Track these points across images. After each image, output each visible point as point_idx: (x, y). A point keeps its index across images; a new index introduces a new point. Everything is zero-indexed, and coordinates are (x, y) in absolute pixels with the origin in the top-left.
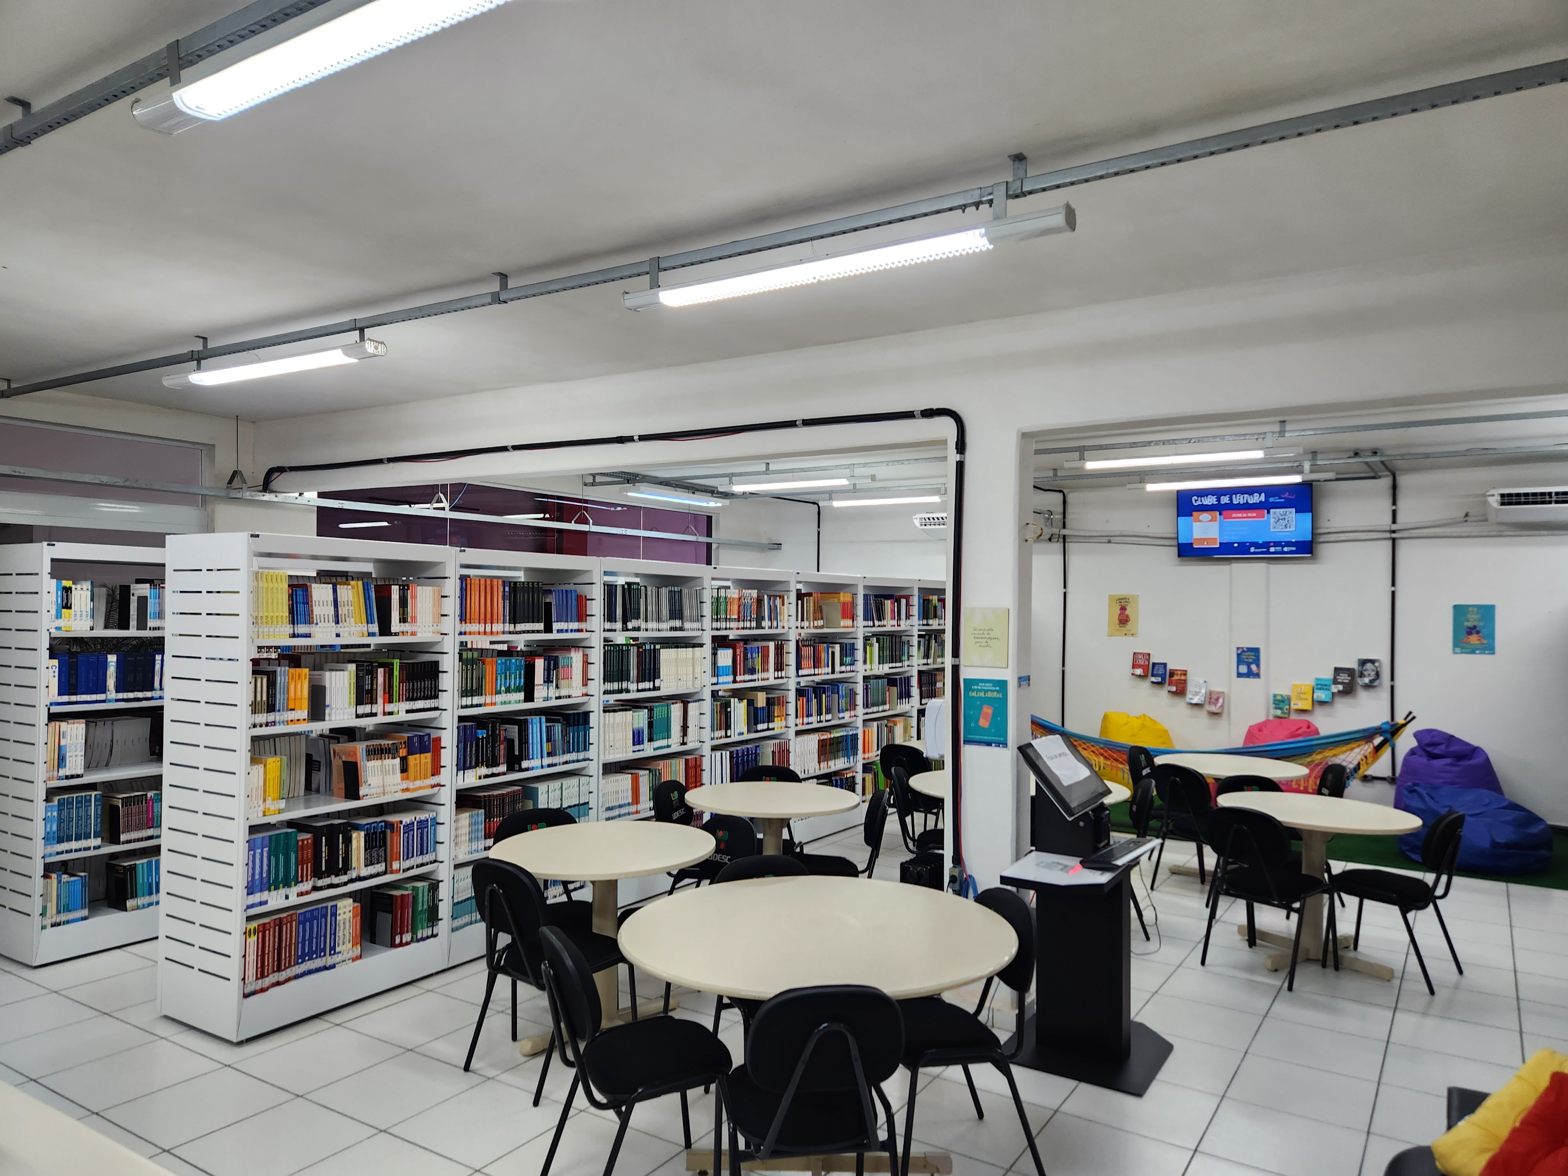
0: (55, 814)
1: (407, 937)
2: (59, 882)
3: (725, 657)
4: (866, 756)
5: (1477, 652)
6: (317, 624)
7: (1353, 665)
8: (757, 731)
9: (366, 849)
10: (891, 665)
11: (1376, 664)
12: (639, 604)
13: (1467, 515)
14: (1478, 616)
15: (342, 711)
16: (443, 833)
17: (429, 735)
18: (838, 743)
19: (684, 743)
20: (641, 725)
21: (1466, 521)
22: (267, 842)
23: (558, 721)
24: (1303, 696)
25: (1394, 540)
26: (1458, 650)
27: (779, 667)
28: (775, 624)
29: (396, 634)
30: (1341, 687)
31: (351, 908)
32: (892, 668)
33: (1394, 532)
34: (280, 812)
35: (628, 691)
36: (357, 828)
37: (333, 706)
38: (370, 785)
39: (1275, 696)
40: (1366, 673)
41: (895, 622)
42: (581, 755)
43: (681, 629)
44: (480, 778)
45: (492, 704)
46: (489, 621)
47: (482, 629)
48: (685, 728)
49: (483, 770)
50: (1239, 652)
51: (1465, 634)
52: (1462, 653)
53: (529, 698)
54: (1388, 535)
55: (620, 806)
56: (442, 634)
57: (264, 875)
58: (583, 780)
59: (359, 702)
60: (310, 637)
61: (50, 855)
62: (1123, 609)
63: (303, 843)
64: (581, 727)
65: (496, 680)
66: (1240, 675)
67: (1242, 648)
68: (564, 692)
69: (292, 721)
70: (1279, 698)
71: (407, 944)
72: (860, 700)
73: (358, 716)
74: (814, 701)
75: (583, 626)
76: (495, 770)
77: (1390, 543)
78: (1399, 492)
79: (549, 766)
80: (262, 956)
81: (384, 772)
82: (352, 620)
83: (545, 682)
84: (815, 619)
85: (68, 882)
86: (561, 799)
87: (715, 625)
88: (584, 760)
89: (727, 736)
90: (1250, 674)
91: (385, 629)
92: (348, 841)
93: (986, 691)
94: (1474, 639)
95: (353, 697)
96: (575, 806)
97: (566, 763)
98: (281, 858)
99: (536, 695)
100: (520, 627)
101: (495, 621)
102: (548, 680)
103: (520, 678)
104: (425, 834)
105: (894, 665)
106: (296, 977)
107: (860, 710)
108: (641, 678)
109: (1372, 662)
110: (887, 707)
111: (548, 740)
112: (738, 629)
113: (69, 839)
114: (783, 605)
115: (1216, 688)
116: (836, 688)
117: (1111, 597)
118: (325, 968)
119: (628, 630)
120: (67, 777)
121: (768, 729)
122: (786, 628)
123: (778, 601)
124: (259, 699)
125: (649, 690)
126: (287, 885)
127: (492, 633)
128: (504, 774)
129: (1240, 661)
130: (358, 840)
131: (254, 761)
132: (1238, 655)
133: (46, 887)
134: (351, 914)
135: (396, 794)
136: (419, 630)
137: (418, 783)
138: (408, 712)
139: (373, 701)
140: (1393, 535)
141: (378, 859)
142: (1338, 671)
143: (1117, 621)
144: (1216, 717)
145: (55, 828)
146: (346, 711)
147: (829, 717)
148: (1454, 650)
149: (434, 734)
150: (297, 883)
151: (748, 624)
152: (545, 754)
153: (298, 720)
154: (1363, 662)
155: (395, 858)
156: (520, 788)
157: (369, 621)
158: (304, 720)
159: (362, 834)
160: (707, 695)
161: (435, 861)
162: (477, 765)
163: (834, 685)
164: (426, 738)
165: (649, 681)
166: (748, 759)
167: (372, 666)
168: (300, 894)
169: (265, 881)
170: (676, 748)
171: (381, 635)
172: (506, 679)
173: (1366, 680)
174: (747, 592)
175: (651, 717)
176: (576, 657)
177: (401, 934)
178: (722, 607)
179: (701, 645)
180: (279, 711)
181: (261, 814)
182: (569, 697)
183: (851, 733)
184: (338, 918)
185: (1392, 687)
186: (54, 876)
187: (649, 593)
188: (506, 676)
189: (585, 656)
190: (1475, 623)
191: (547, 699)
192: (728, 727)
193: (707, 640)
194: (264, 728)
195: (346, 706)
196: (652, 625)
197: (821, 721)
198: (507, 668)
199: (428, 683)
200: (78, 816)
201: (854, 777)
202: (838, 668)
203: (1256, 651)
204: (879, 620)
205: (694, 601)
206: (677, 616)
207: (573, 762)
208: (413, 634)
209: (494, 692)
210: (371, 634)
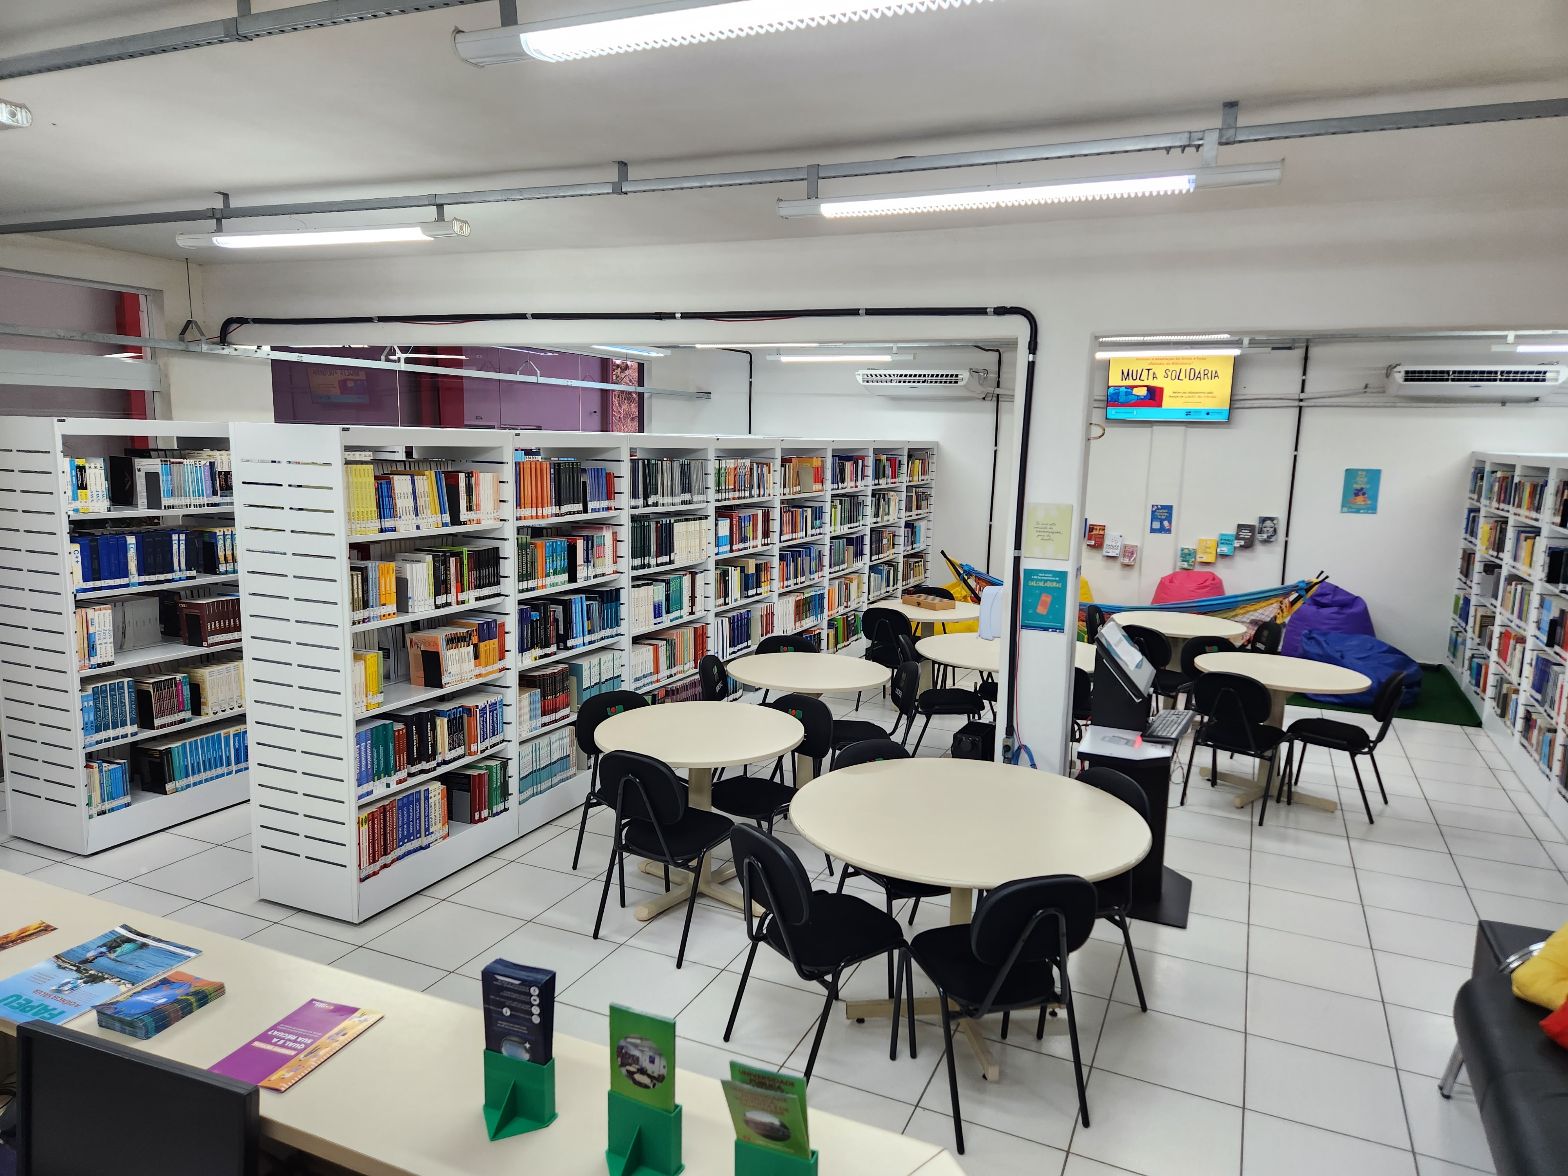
0: (91, 703)
1: (485, 813)
2: (101, 771)
3: (724, 527)
4: (831, 612)
5: (1362, 511)
6: (400, 517)
7: (1253, 521)
8: (748, 597)
9: (449, 735)
10: (850, 525)
11: (1275, 522)
12: (656, 479)
13: (1366, 387)
14: (1366, 479)
15: (423, 603)
16: (510, 714)
17: (495, 621)
18: (808, 603)
19: (692, 613)
20: (660, 599)
21: (1365, 392)
22: (369, 735)
23: (595, 599)
24: (1208, 550)
25: (1301, 408)
26: (1345, 509)
27: (766, 534)
28: (762, 492)
29: (465, 523)
30: (1242, 543)
31: (440, 791)
32: (851, 528)
33: (1301, 400)
34: (379, 705)
35: (649, 566)
36: (439, 714)
37: (415, 598)
38: (450, 673)
39: (1183, 549)
40: (1265, 529)
41: (853, 484)
42: (614, 631)
43: (690, 502)
44: (536, 659)
45: (544, 587)
46: (540, 505)
47: (534, 514)
48: (693, 598)
49: (538, 652)
50: (1154, 509)
51: (1353, 496)
52: (1349, 512)
53: (573, 579)
54: (1296, 403)
55: (645, 676)
56: (501, 520)
57: (369, 767)
58: (617, 653)
59: (437, 593)
60: (395, 531)
61: (91, 745)
63: (399, 733)
64: (614, 604)
65: (546, 563)
66: (1153, 531)
67: (1157, 506)
68: (599, 571)
69: (384, 616)
70: (1186, 551)
71: (486, 819)
72: (826, 561)
73: (437, 607)
74: (792, 564)
75: (611, 504)
76: (548, 651)
77: (1298, 409)
78: (1309, 362)
79: (590, 643)
80: (372, 842)
81: (462, 661)
82: (429, 511)
83: (584, 562)
84: (794, 486)
85: (109, 770)
86: (600, 674)
87: (719, 496)
88: (617, 635)
89: (726, 604)
90: (1162, 530)
91: (455, 520)
92: (434, 728)
93: (1046, 581)
94: (1360, 500)
95: (432, 587)
96: (610, 679)
97: (602, 639)
98: (381, 749)
99: (579, 575)
100: (566, 508)
101: (546, 505)
102: (587, 561)
103: (564, 560)
104: (495, 716)
105: (852, 525)
106: (399, 858)
107: (826, 570)
108: (659, 554)
109: (1271, 519)
110: (845, 566)
111: (589, 619)
112: (734, 499)
113: (107, 728)
114: (769, 473)
115: (1130, 542)
116: (808, 550)
118: (422, 848)
119: (648, 506)
120: (99, 666)
121: (757, 594)
122: (772, 495)
123: (765, 468)
124: (356, 596)
125: (666, 564)
126: (388, 773)
127: (543, 517)
128: (555, 654)
129: (1154, 518)
130: (442, 724)
131: (357, 657)
132: (1153, 512)
133: (89, 777)
134: (440, 797)
135: (472, 680)
136: (482, 517)
137: (489, 668)
138: (478, 599)
139: (447, 592)
140: (1301, 404)
141: (459, 743)
142: (1240, 527)
144: (1128, 568)
145: (92, 718)
146: (427, 602)
147: (803, 579)
148: (1342, 510)
149: (500, 619)
150: (396, 771)
151: (742, 494)
152: (586, 633)
153: (389, 614)
154: (1263, 520)
155: (473, 742)
156: (567, 666)
157: (442, 512)
158: (394, 614)
159: (446, 720)
160: (711, 565)
161: (504, 741)
162: (532, 647)
163: (807, 546)
164: (493, 625)
165: (666, 555)
166: (741, 624)
167: (445, 555)
168: (400, 782)
169: (370, 771)
170: (687, 618)
171: (453, 524)
172: (553, 561)
173: (1265, 536)
174: (741, 462)
175: (668, 590)
176: (607, 534)
177: (480, 811)
178: (723, 479)
179: (706, 518)
180: (372, 607)
181: (364, 709)
182: (603, 575)
183: (818, 593)
184: (430, 801)
185: (1286, 542)
186: (95, 765)
187: (665, 468)
188: (553, 558)
189: (615, 534)
190: (1363, 486)
191: (587, 579)
192: (726, 595)
193: (711, 512)
194: (362, 625)
195: (427, 597)
196: (668, 500)
197: (797, 584)
198: (554, 551)
199: (491, 570)
200: (113, 704)
201: (819, 633)
202: (810, 532)
203: (1169, 508)
204: (843, 482)
205: (700, 473)
206: (687, 490)
207: (608, 637)
208: (479, 522)
209: (544, 575)
210: (444, 525)
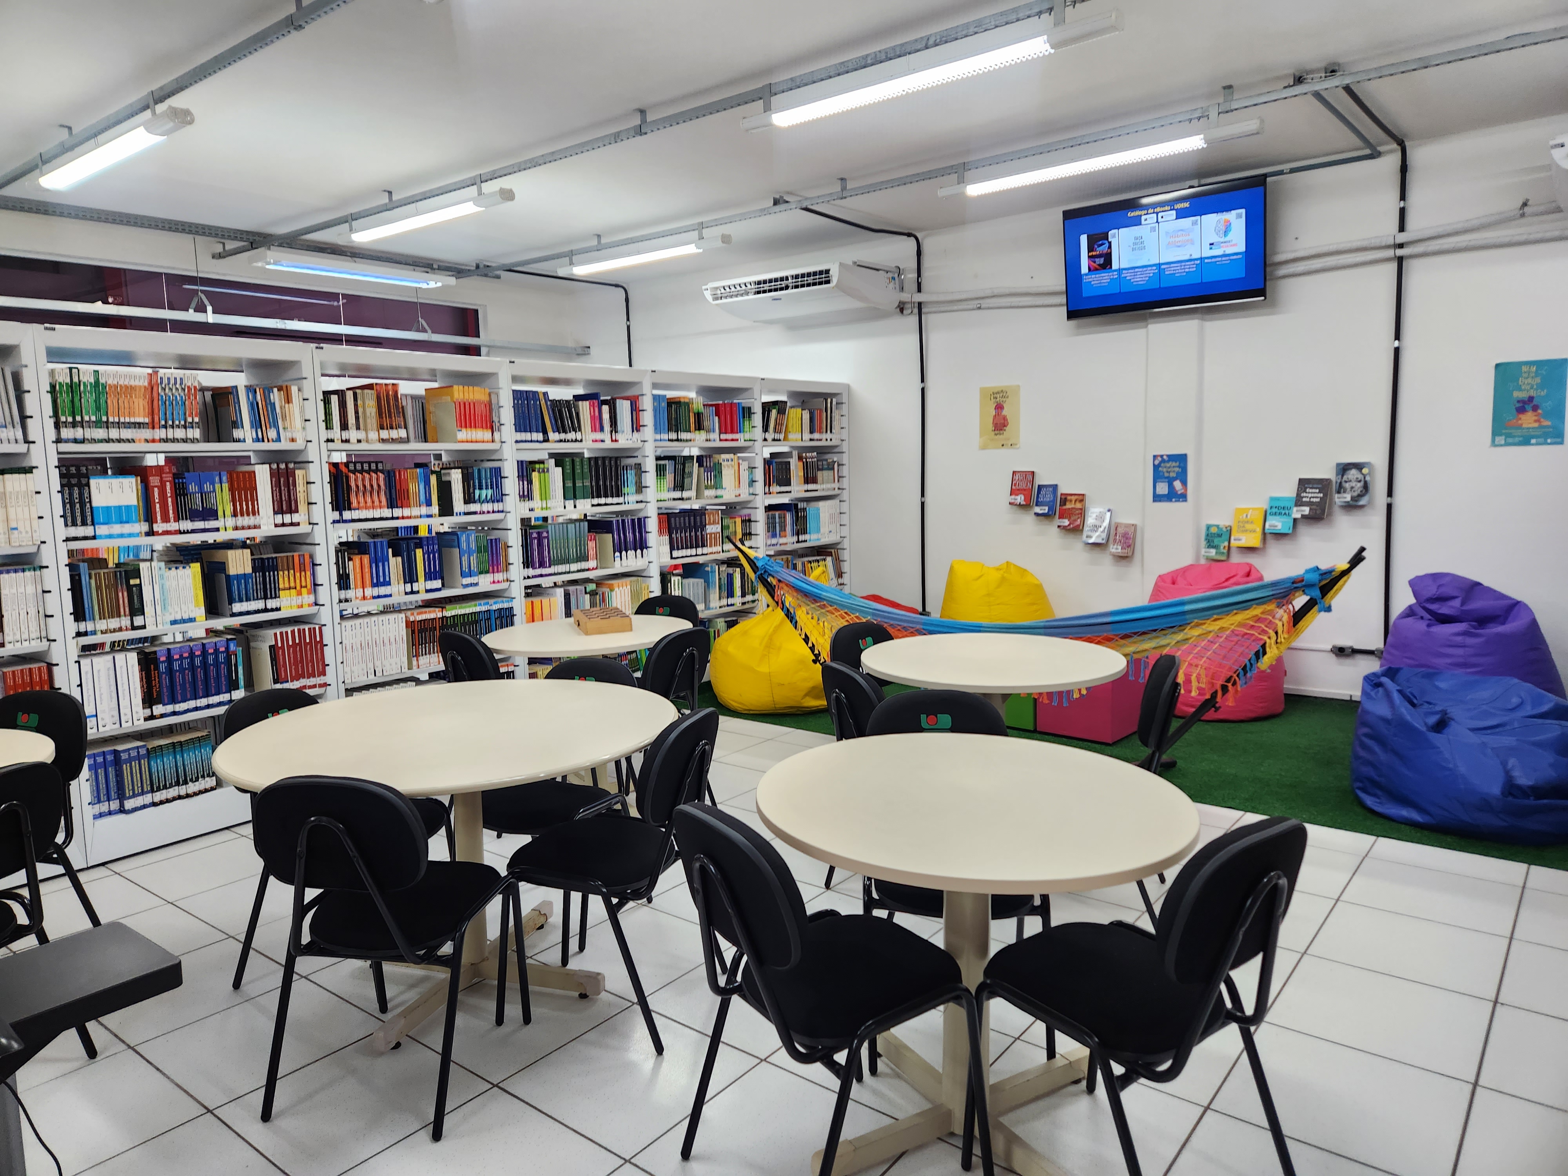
3: (112, 491)
5: (1533, 441)
7: (1327, 472)
8: (234, 615)
11: (1365, 471)
13: (1525, 204)
14: (1538, 380)
21: (1523, 215)
24: (1248, 526)
25: (1400, 260)
26: (1500, 440)
27: (286, 506)
28: (270, 435)
30: (1306, 510)
32: (598, 506)
33: (1401, 246)
39: (1208, 527)
40: (1347, 485)
41: (603, 436)
50: (1157, 462)
51: (1514, 412)
52: (1507, 444)
54: (1390, 253)
62: (999, 407)
66: (1157, 498)
67: (1162, 456)
70: (1214, 530)
72: (514, 555)
77: (1394, 266)
78: (1411, 176)
84: (379, 428)
87: (70, 433)
89: (128, 629)
90: (1173, 496)
94: (1528, 420)
105: (603, 500)
107: (517, 572)
109: (1359, 466)
110: (592, 564)
112: (150, 441)
115: (1125, 519)
117: (983, 391)
121: (266, 610)
122: (301, 442)
123: (276, 396)
129: (1157, 476)
132: (1156, 468)
140: (1400, 252)
142: (1304, 483)
143: (991, 427)
144: (1124, 562)
147: (437, 584)
148: (1493, 441)
151: (181, 433)
154: (1344, 469)
160: (55, 559)
173: (1348, 497)
178: (93, 402)
179: (26, 470)
183: (496, 607)
185: (1389, 507)
190: (1532, 393)
192: (134, 611)
193: (44, 460)
203: (1181, 459)
204: (561, 433)
